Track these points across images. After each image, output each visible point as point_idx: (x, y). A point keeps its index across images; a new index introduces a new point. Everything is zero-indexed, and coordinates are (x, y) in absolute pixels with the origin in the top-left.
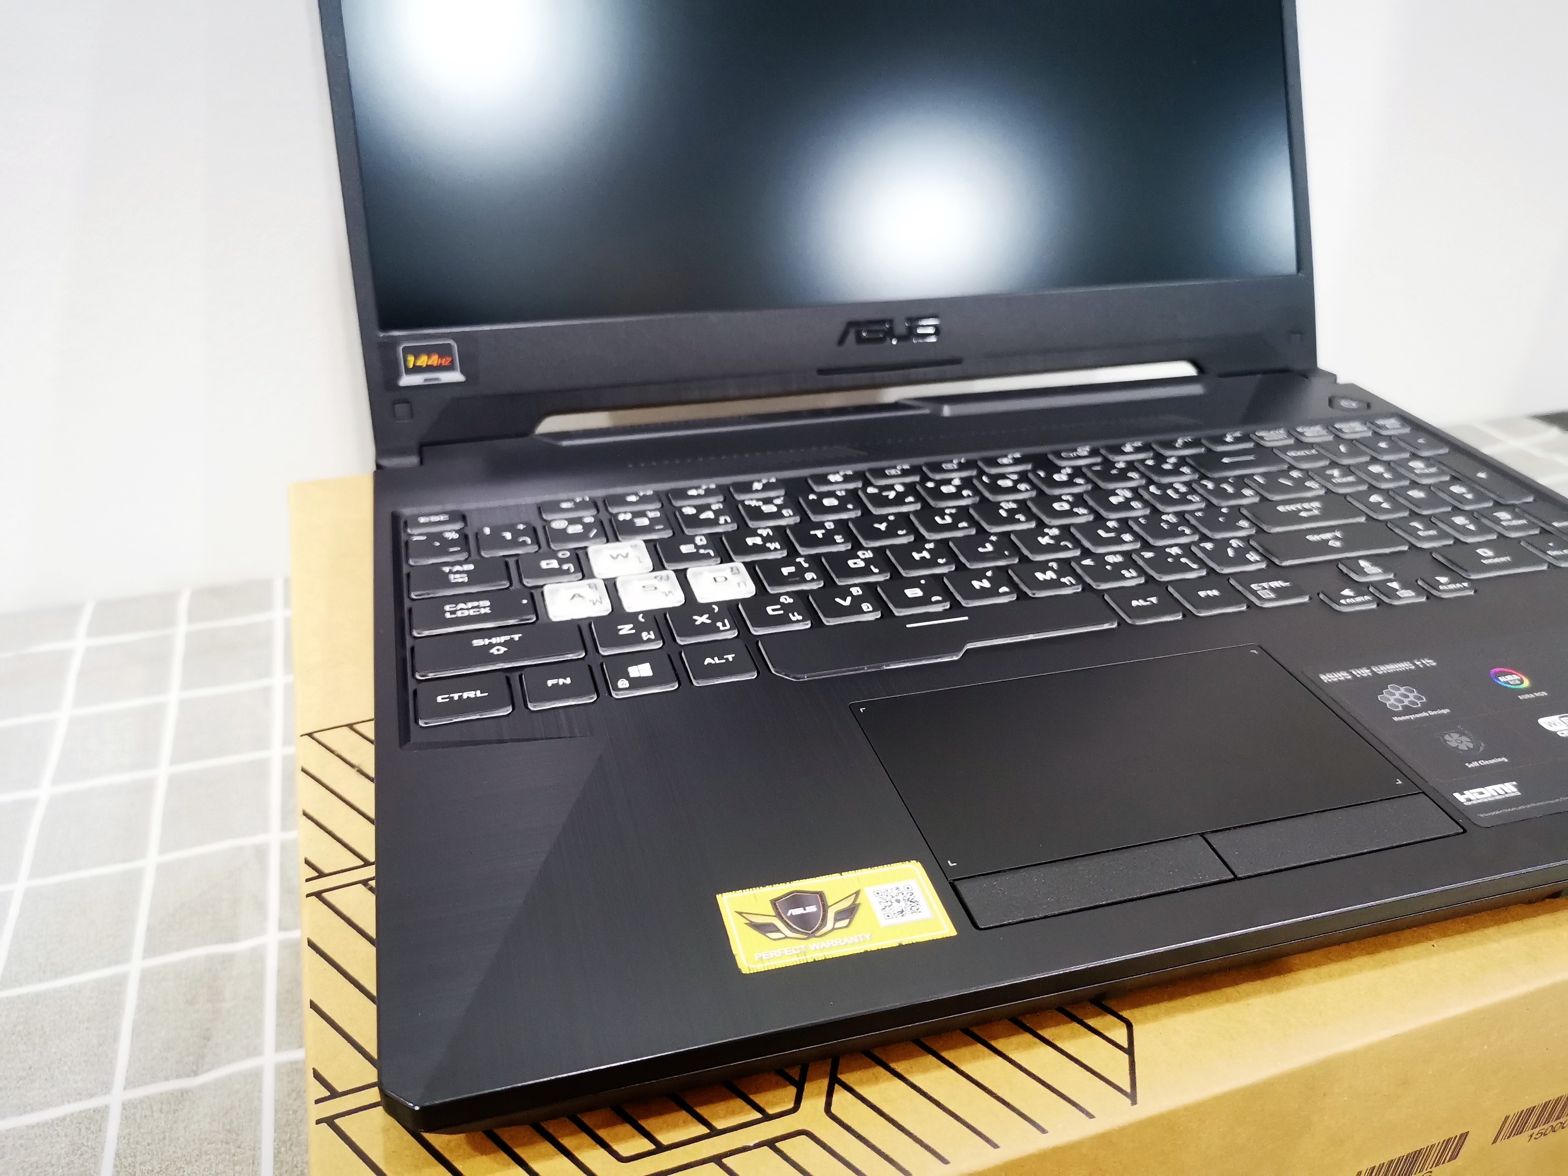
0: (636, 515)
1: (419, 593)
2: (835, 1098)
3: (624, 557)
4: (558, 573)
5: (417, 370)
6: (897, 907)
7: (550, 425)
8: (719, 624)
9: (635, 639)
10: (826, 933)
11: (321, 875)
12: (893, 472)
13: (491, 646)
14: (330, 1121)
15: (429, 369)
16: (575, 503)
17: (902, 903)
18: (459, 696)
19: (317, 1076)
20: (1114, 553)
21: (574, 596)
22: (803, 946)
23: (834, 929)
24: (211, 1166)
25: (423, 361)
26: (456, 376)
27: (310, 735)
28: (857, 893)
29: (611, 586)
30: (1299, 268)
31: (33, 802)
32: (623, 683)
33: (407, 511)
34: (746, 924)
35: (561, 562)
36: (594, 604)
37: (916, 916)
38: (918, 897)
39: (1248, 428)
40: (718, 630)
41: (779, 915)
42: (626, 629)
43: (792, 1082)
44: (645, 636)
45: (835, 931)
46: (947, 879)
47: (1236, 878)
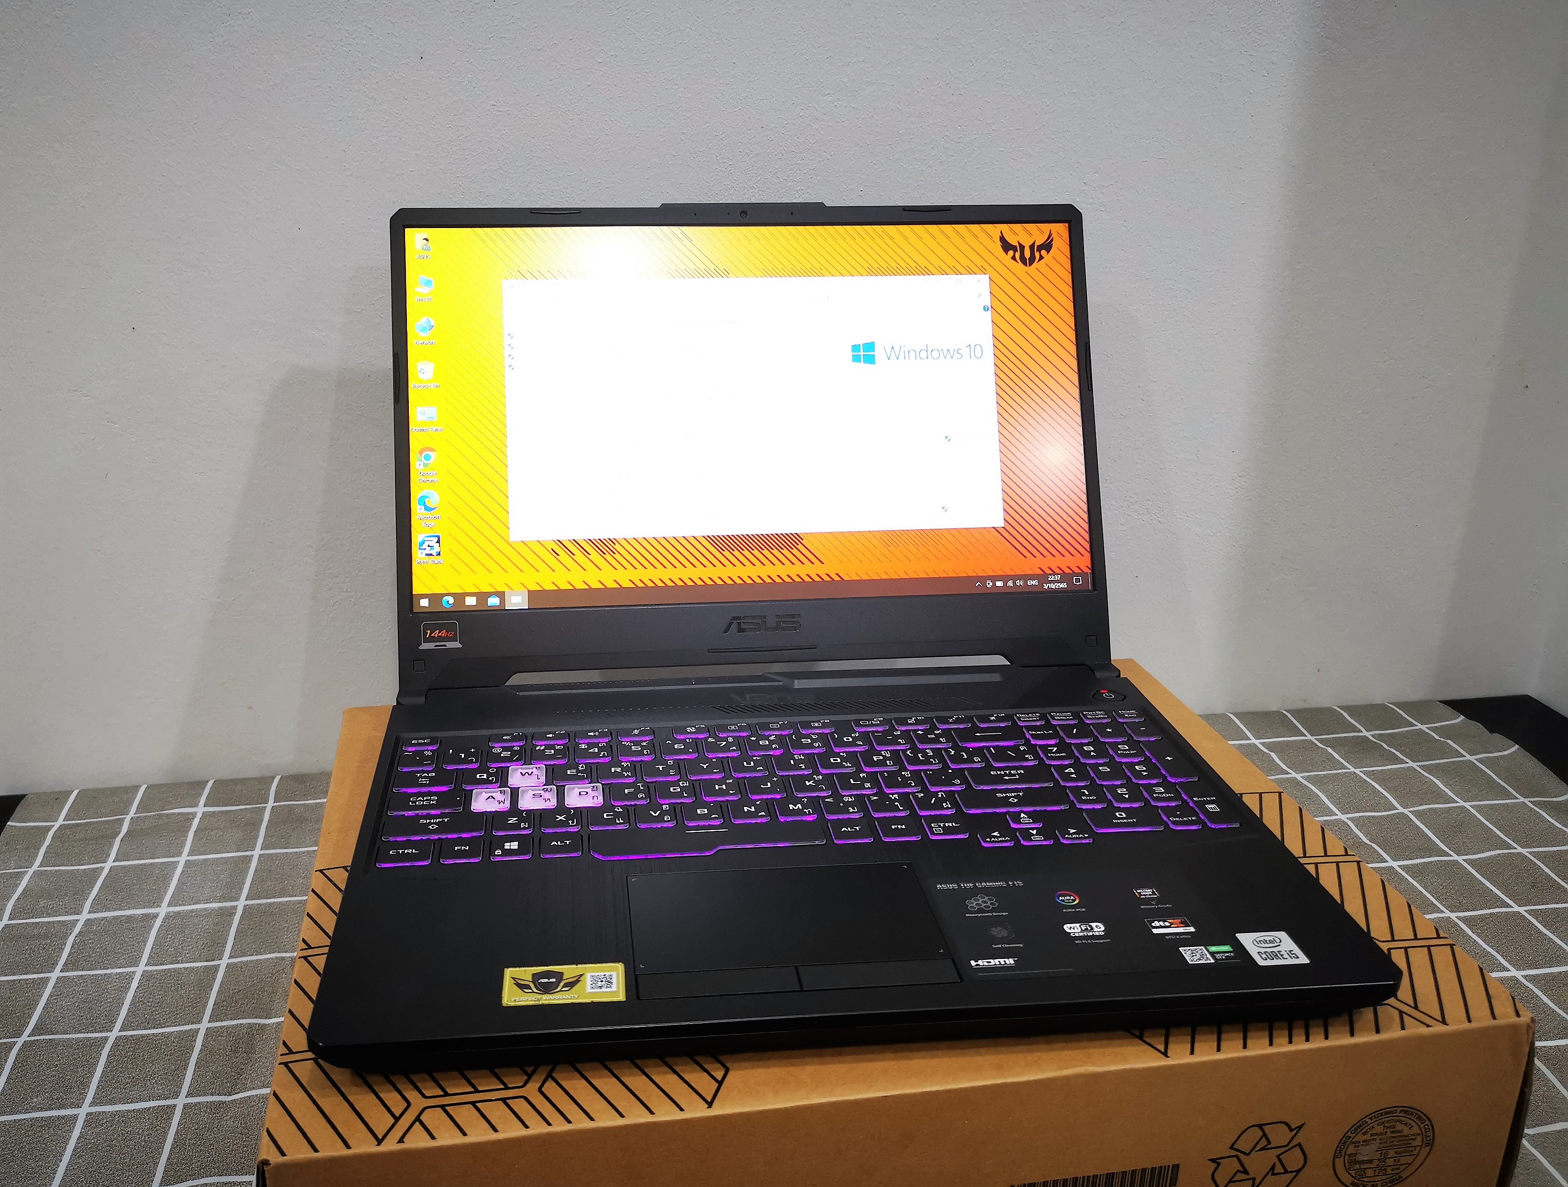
0: (548, 747)
1: (397, 789)
2: (546, 1085)
3: (529, 775)
4: (486, 782)
5: (431, 639)
6: (600, 984)
7: (516, 680)
8: (570, 822)
9: (516, 827)
10: (557, 992)
11: (310, 947)
12: (733, 728)
13: (430, 823)
14: (286, 1064)
15: (440, 639)
16: (513, 736)
17: (604, 983)
18: (402, 852)
19: (284, 1043)
20: (851, 796)
21: (489, 798)
22: (540, 997)
23: (561, 991)
24: (230, 1145)
25: (436, 634)
26: (457, 645)
27: (321, 871)
28: (582, 975)
29: (515, 793)
30: (1094, 588)
31: (156, 916)
32: (498, 852)
33: (405, 735)
34: (514, 983)
35: (489, 775)
36: (499, 803)
37: (608, 990)
38: (614, 981)
39: (1010, 711)
40: (568, 826)
41: (533, 982)
42: (513, 820)
43: (526, 1073)
44: (522, 825)
45: (561, 992)
46: (635, 973)
47: (802, 991)
